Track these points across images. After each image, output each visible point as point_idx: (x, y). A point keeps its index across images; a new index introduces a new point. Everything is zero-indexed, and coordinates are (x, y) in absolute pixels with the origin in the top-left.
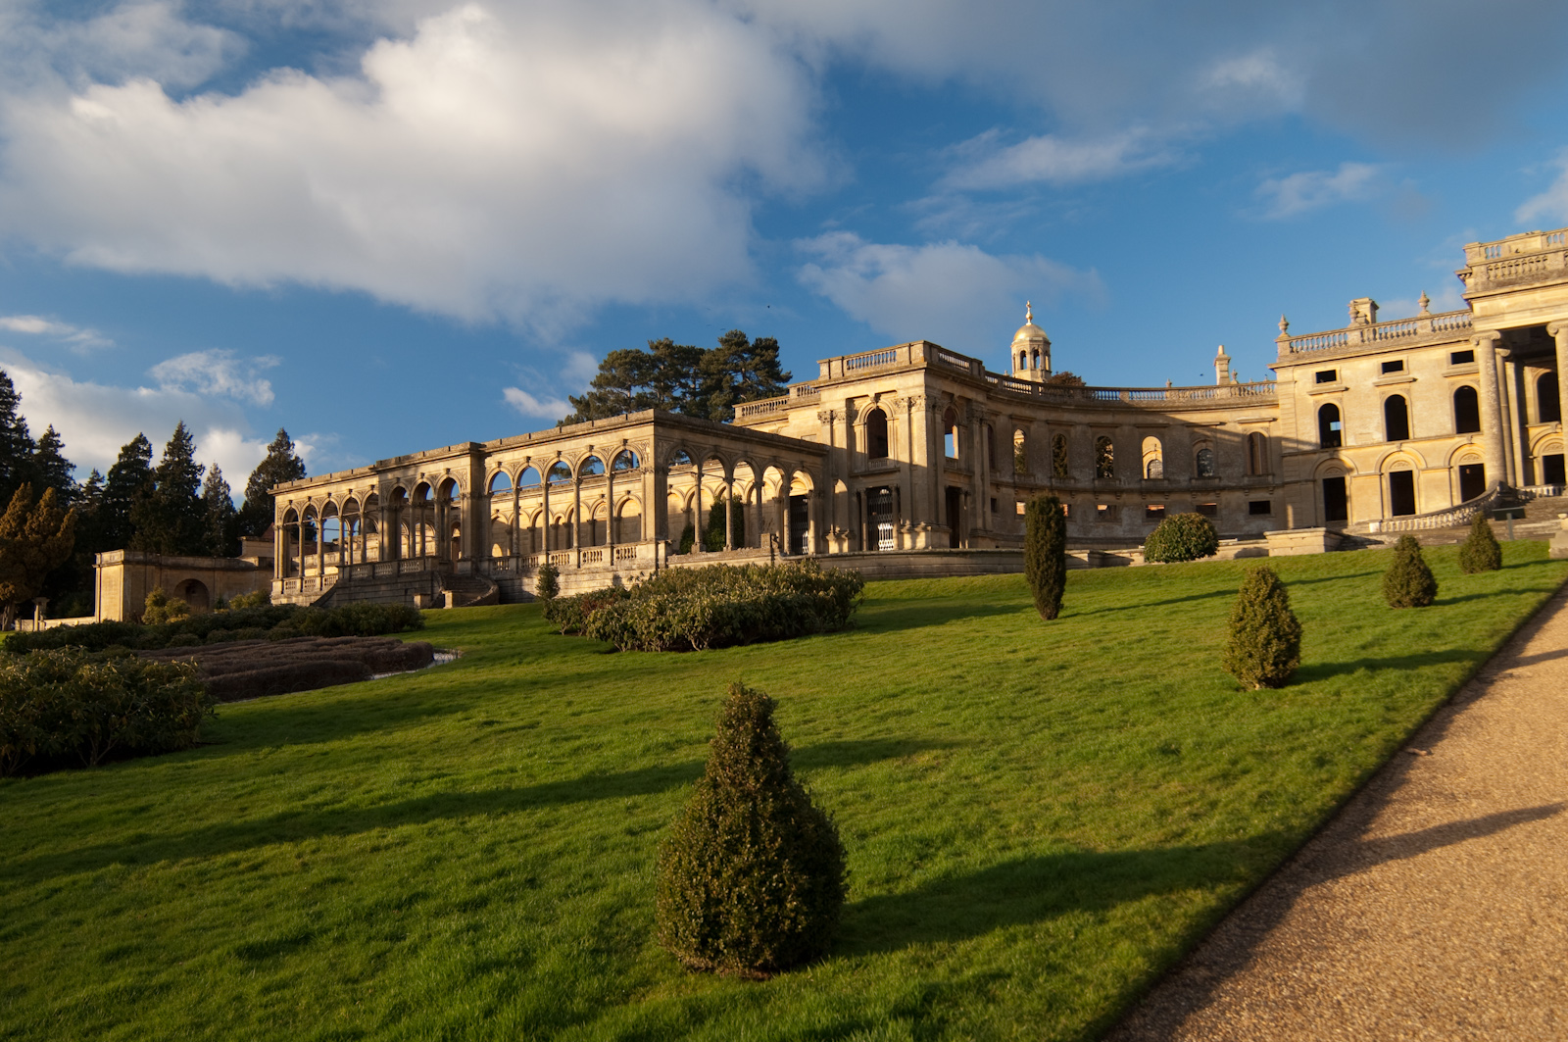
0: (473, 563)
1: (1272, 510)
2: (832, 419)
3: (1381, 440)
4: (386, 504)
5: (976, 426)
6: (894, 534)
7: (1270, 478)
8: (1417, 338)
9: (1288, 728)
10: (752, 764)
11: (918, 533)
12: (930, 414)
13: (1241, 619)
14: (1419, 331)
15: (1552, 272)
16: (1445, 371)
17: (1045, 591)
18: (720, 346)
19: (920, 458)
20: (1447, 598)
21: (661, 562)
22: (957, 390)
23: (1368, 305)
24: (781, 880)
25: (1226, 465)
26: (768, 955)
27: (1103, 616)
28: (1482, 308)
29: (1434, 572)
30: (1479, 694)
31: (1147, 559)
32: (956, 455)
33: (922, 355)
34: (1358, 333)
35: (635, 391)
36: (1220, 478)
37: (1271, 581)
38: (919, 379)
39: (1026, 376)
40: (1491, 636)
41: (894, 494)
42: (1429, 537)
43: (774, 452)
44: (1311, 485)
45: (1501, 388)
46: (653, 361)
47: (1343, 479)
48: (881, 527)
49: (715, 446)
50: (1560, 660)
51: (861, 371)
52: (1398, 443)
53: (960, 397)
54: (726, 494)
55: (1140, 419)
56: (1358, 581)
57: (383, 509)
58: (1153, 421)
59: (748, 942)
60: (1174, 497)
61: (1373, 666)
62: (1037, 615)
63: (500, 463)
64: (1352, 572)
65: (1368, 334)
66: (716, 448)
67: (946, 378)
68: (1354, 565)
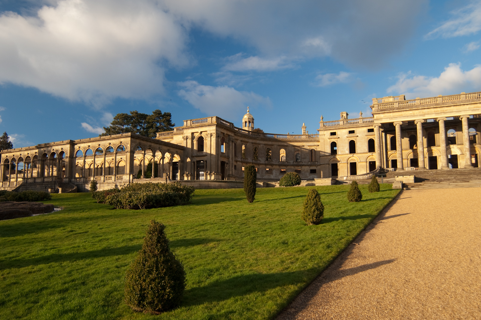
0: (69, 179)
1: (317, 172)
2: (187, 139)
3: (348, 153)
4: (40, 159)
5: (231, 143)
6: (205, 175)
7: (316, 163)
8: (359, 124)
9: (319, 237)
10: (157, 245)
11: (212, 175)
12: (217, 139)
13: (307, 204)
14: (359, 122)
15: (395, 108)
16: (366, 134)
17: (250, 194)
18: (153, 114)
19: (214, 152)
20: (365, 199)
21: (131, 181)
22: (225, 132)
23: (346, 114)
24: (165, 282)
25: (304, 158)
26: (160, 306)
27: (266, 202)
28: (376, 117)
29: (361, 192)
30: (373, 227)
31: (280, 185)
32: (224, 152)
33: (215, 121)
34: (342, 122)
35: (125, 127)
36: (302, 162)
37: (316, 193)
38: (214, 128)
39: (246, 129)
40: (376, 211)
41: (205, 163)
42: (360, 182)
43: (168, 148)
44: (328, 165)
45: (381, 140)
46: (131, 117)
47: (337, 164)
48: (201, 173)
49: (150, 145)
50: (395, 218)
51: (196, 124)
52: (352, 154)
53: (226, 134)
54: (152, 160)
55: (280, 143)
56: (340, 194)
57: (39, 160)
58: (283, 144)
59: (154, 302)
60: (289, 167)
61: (344, 219)
62: (247, 201)
63: (79, 147)
64: (339, 191)
65: (345, 122)
66: (150, 146)
67: (222, 128)
68: (339, 189)
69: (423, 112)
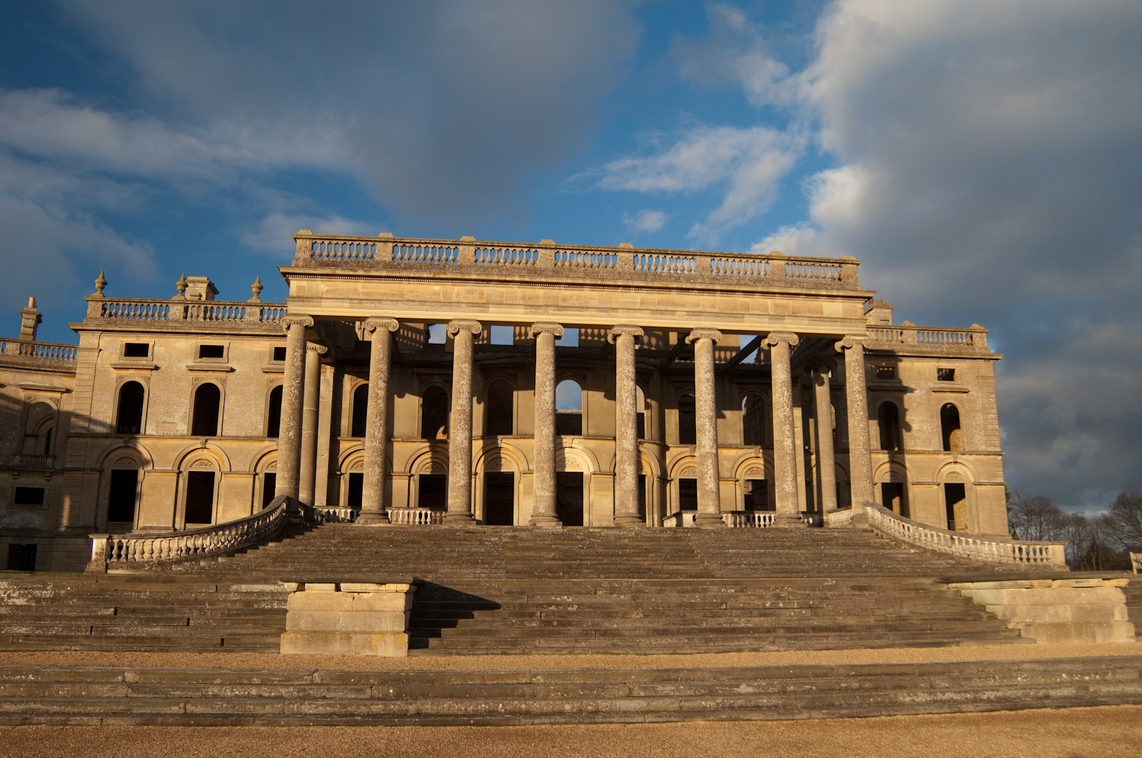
1: (45, 501)
3: (185, 432)
7: (49, 461)
8: (242, 325)
14: (246, 317)
34: (181, 308)
44: (96, 475)
47: (136, 473)
52: (203, 438)
65: (193, 311)
69: (482, 293)
